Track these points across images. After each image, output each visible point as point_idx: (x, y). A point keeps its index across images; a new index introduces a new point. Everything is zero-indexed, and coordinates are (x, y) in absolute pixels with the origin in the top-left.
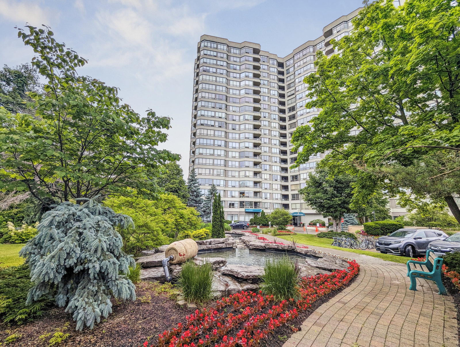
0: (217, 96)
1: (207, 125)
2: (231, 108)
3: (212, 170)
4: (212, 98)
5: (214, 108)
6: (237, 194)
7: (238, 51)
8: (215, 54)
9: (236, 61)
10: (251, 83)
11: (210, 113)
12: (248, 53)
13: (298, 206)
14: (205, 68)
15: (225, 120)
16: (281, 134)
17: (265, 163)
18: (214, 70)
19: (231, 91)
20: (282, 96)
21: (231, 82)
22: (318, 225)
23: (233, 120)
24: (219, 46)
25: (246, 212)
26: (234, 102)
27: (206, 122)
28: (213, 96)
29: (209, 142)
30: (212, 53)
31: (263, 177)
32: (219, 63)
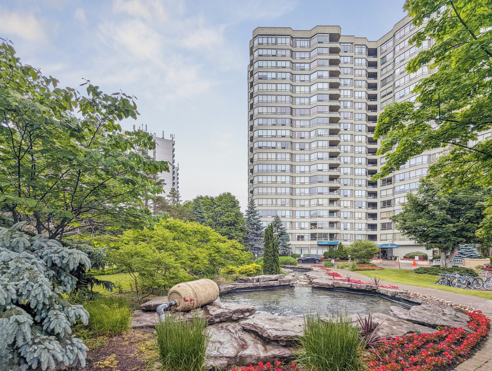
0: (279, 109)
1: (267, 148)
2: (298, 123)
3: (274, 200)
4: (272, 113)
5: (275, 125)
6: (307, 225)
7: (306, 42)
8: (274, 52)
9: (304, 58)
10: (326, 86)
11: (269, 133)
12: (322, 42)
13: (390, 237)
14: (260, 74)
15: (290, 139)
16: (369, 149)
17: (346, 187)
18: (274, 75)
19: (298, 100)
20: (373, 97)
21: (298, 89)
22: (417, 258)
23: (301, 138)
24: (279, 41)
25: (319, 245)
26: (301, 115)
27: (265, 144)
28: (274, 110)
29: (270, 167)
30: (269, 52)
31: (342, 205)
32: (279, 64)
